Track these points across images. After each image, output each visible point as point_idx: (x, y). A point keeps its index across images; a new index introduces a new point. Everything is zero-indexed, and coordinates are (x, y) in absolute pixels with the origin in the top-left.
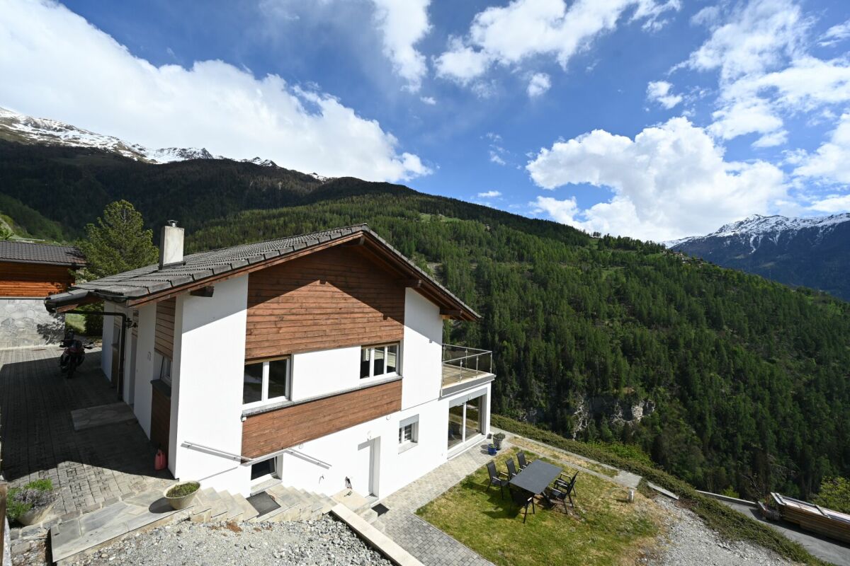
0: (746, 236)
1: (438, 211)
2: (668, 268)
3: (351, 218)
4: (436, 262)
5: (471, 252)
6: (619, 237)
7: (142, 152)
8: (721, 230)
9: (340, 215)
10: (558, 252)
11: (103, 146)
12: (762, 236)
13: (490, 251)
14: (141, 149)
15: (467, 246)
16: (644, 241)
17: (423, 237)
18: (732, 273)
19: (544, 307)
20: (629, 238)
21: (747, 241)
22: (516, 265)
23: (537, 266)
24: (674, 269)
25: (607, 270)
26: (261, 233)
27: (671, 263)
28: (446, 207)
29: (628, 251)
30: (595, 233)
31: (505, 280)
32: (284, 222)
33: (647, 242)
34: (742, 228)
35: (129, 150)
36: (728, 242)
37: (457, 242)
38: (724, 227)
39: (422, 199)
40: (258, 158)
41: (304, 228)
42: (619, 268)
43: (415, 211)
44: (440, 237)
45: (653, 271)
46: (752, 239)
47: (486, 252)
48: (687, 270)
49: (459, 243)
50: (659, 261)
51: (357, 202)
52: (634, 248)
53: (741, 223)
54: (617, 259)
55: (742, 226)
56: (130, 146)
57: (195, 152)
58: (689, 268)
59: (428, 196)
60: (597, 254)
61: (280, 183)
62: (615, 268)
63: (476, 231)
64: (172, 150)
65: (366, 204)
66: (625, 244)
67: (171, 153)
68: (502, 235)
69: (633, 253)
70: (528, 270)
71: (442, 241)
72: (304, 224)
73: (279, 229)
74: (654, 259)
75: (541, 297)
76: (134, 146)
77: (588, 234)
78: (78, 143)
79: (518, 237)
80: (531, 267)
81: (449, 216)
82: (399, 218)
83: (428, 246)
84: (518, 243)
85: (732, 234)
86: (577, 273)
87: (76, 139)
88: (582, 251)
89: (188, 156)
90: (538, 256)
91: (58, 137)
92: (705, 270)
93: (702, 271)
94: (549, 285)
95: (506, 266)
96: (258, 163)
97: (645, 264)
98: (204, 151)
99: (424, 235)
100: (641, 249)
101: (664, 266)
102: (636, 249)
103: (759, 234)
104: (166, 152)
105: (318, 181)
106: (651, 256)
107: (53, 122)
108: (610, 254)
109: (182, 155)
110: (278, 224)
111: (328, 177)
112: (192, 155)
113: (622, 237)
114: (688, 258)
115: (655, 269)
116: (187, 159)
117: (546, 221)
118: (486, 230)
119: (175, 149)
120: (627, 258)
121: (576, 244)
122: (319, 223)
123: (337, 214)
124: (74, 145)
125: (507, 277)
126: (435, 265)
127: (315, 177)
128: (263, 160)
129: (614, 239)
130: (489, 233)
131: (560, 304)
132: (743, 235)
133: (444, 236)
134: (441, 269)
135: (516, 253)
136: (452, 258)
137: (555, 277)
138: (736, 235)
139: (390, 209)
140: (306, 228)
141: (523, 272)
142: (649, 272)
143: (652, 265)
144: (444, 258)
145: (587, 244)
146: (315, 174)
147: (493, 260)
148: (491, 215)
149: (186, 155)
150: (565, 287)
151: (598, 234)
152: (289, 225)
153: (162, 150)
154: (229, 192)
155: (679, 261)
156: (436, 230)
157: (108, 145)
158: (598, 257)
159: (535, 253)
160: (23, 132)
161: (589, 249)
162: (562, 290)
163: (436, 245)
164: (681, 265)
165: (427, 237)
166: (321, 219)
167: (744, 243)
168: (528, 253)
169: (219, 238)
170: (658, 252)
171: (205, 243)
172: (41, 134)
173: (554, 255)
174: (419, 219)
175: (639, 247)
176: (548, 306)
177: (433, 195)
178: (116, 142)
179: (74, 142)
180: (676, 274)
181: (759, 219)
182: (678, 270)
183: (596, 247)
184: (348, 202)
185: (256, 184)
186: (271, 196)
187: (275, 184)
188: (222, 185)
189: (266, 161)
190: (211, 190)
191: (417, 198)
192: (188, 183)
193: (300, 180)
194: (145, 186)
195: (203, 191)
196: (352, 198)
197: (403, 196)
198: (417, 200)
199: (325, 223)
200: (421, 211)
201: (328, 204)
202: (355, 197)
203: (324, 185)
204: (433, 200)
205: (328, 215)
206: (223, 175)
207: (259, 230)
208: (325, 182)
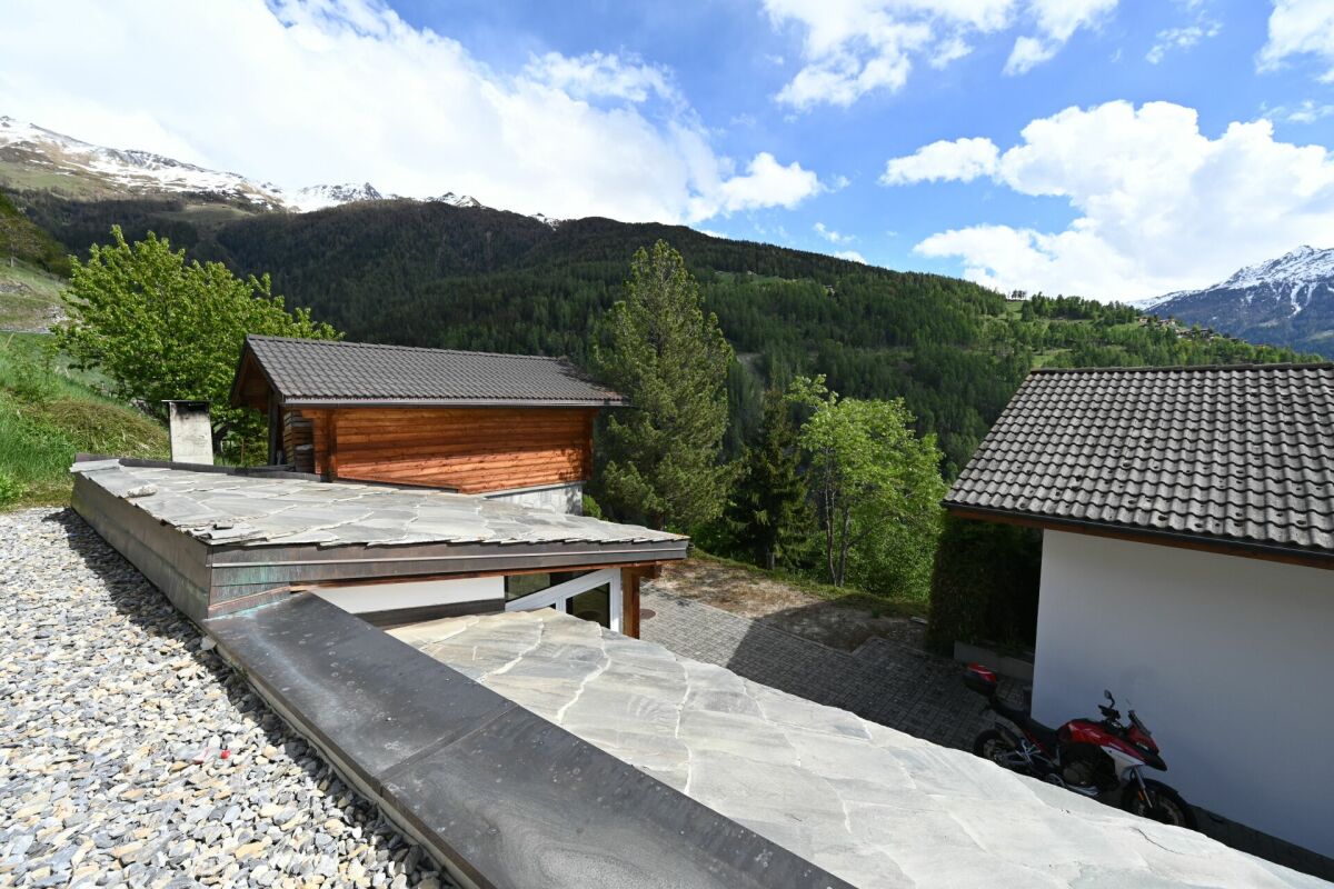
0: (1285, 287)
1: (745, 266)
2: (1151, 348)
3: (607, 284)
4: (750, 351)
5: (807, 333)
6: (1060, 298)
7: (277, 195)
8: (1237, 277)
9: (590, 280)
10: (954, 327)
11: (221, 190)
12: (1315, 285)
13: (838, 331)
14: (275, 191)
15: (799, 322)
16: (1104, 302)
17: (726, 311)
18: (1269, 353)
19: (937, 420)
20: (1077, 299)
21: (1285, 295)
22: (883, 352)
23: (920, 352)
24: (1164, 348)
25: (1041, 354)
26: (470, 316)
27: (1157, 340)
28: (758, 259)
29: (1077, 322)
30: (1015, 292)
31: (868, 376)
32: (503, 294)
33: (1111, 303)
34: (1278, 271)
35: (258, 193)
36: (1249, 298)
37: (782, 317)
38: (1242, 271)
39: (718, 246)
40: (450, 194)
41: (535, 304)
42: (1063, 351)
43: (709, 267)
44: (755, 309)
45: (1125, 353)
46: (1295, 291)
47: (832, 332)
48: (1186, 350)
49: (785, 319)
50: (1135, 337)
52: (1086, 316)
53: (1277, 263)
54: (1058, 335)
55: (1279, 267)
56: (259, 187)
57: (355, 190)
58: (1190, 347)
59: (727, 242)
60: (1023, 327)
61: (489, 234)
62: (1057, 351)
63: (814, 297)
64: (320, 189)
66: (1070, 309)
67: (320, 195)
68: (857, 302)
69: (1086, 324)
70: (905, 360)
71: (757, 315)
72: (534, 297)
73: (497, 307)
74: (1125, 333)
75: (931, 404)
76: (264, 186)
77: (1003, 296)
78: (184, 186)
79: (884, 304)
80: (910, 355)
81: (765, 273)
83: (736, 326)
84: (884, 313)
85: (1257, 283)
86: (990, 362)
87: (180, 180)
88: (996, 324)
89: (345, 198)
90: (921, 336)
91: (156, 179)
92: (1219, 349)
93: (1214, 351)
94: (943, 384)
95: (865, 355)
96: (451, 202)
97: (1109, 343)
98: (369, 188)
99: (729, 307)
100: (1100, 316)
101: (1144, 346)
102: (1092, 318)
103: (1310, 282)
104: (312, 192)
105: (545, 226)
106: (1120, 328)
107: (145, 156)
108: (1045, 327)
109: (335, 196)
110: (494, 300)
111: (561, 219)
112: (351, 196)
113: (1065, 297)
114: (1184, 330)
115: (1127, 351)
116: (344, 203)
117: (927, 275)
118: (830, 294)
119: (324, 187)
120: (1076, 333)
121: (983, 312)
122: (558, 297)
123: (583, 278)
124: (179, 190)
125: (871, 373)
126: (749, 357)
127: (541, 219)
128: (458, 195)
129: (1051, 302)
130: (834, 300)
131: (965, 415)
132: (1277, 284)
133: (760, 308)
134: (760, 362)
135: (883, 333)
136: (777, 344)
137: (953, 371)
138: (1265, 285)
141: (896, 364)
142: (1118, 357)
143: (1122, 344)
144: (763, 344)
145: (1002, 312)
146: (539, 215)
147: (846, 344)
148: (834, 269)
149: (341, 196)
150: (971, 387)
151: (1021, 294)
153: (305, 190)
154: (414, 252)
155: (1170, 335)
156: (747, 300)
157: (228, 187)
158: (1024, 334)
159: (915, 330)
160: (107, 175)
161: (1006, 320)
162: (965, 392)
163: (749, 323)
164: (1175, 342)
165: (733, 311)
166: (560, 289)
167: (1278, 298)
168: (903, 330)
169: (408, 326)
170: (1130, 321)
172: (132, 176)
173: (948, 333)
174: (716, 281)
175: (1096, 314)
176: (942, 420)
177: (734, 239)
178: (239, 181)
179: (178, 185)
180: (1167, 356)
181: (1312, 253)
182: (1169, 351)
183: (1018, 316)
184: (598, 259)
185: (452, 236)
186: (475, 254)
187: (480, 234)
188: (402, 242)
189: (463, 197)
190: (386, 250)
191: (709, 246)
192: (351, 240)
193: (519, 225)
194: (290, 249)
195: (374, 252)
196: (604, 253)
197: (686, 243)
198: (710, 250)
199: (567, 295)
200: (718, 267)
201: (566, 263)
202: (608, 251)
203: (556, 234)
204: (736, 248)
205: (570, 281)
206: (401, 225)
207: (467, 310)
208: (557, 228)
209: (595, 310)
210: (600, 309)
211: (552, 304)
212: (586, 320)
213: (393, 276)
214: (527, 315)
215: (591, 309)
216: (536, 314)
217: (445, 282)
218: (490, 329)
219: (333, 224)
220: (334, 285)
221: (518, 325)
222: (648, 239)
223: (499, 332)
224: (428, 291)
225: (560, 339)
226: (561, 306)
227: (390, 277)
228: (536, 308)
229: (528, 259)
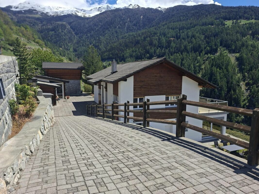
1: (238, 17)
3: (180, 30)
7: (85, 13)
11: (71, 13)
17: (226, 36)
26: (134, 45)
28: (245, 12)
32: (144, 38)
37: (252, 37)
39: (227, 10)
40: (131, 5)
43: (221, 19)
51: (183, 20)
57: (104, 8)
59: (231, 7)
65: (189, 20)
67: (95, 11)
72: (154, 37)
73: (142, 42)
81: (248, 19)
82: (210, 26)
83: (229, 42)
87: (63, 11)
91: (57, 12)
96: (131, 7)
98: (108, 6)
104: (93, 10)
105: (161, 11)
109: (99, 10)
110: (141, 39)
111: (167, 8)
112: (103, 10)
116: (101, 12)
119: (96, 8)
122: (162, 36)
123: (171, 29)
124: (62, 14)
127: (160, 9)
128: (133, 5)
139: (204, 20)
146: (159, 7)
152: (147, 39)
154: (119, 25)
156: (236, 31)
160: (47, 13)
163: (235, 40)
165: (229, 36)
166: (163, 34)
171: (111, 53)
172: (52, 12)
174: (224, 25)
177: (235, 6)
184: (178, 21)
185: (130, 19)
186: (137, 24)
187: (139, 17)
188: (116, 23)
189: (135, 5)
190: (111, 26)
191: (223, 10)
192: (103, 24)
193: (152, 12)
194: (87, 28)
195: (108, 27)
196: (180, 19)
197: (213, 11)
199: (165, 35)
201: (166, 24)
202: (181, 17)
203: (164, 13)
204: (235, 10)
205: (166, 31)
206: (116, 17)
207: (133, 43)
208: (165, 11)
211: (159, 39)
213: (113, 34)
214: (151, 44)
217: (127, 35)
218: (139, 49)
219: (98, 19)
220: (97, 38)
222: (197, 11)
224: (122, 38)
226: (162, 39)
227: (112, 34)
228: (154, 41)
229: (154, 24)
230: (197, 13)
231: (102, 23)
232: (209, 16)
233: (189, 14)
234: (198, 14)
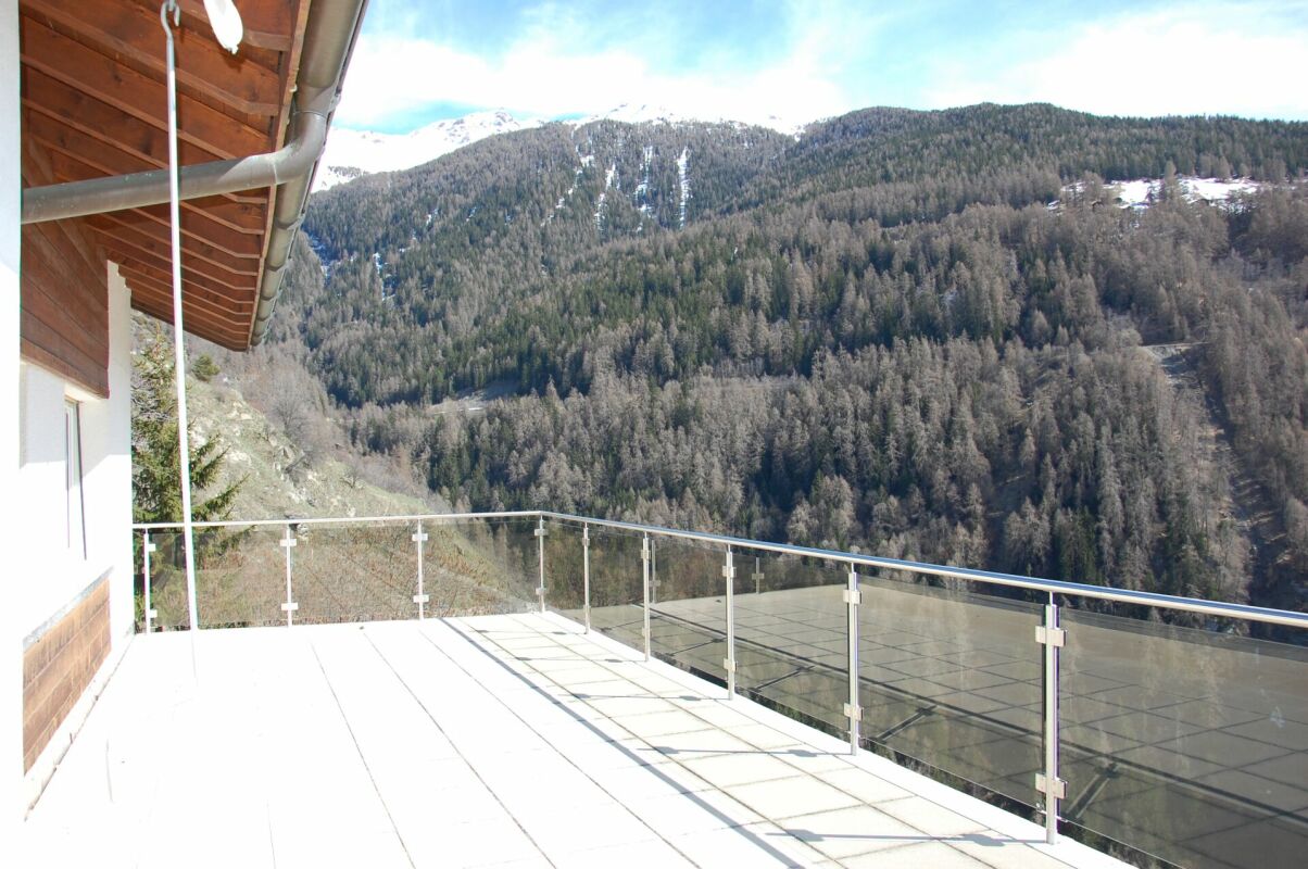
1: (1172, 166)
9: (852, 221)
17: (1124, 257)
26: (638, 303)
32: (696, 262)
41: (748, 272)
43: (1091, 177)
44: (1185, 248)
51: (900, 178)
59: (1130, 122)
61: (682, 160)
65: (927, 178)
67: (434, 139)
72: (747, 261)
73: (683, 285)
81: (1218, 175)
82: (1036, 205)
83: (1145, 285)
89: (467, 136)
98: (501, 116)
109: (453, 137)
110: (680, 272)
112: (476, 132)
116: (465, 143)
122: (791, 257)
123: (841, 219)
133: (1198, 246)
134: (1193, 356)
139: (1005, 181)
140: (755, 272)
152: (712, 270)
154: (561, 204)
156: (1170, 230)
163: (1173, 277)
165: (1139, 256)
166: (796, 243)
174: (1106, 200)
184: (872, 180)
185: (622, 172)
186: (659, 197)
187: (667, 163)
188: (543, 192)
190: (518, 208)
191: (1094, 134)
192: (470, 201)
194: (385, 224)
195: (501, 213)
196: (884, 169)
197: (1046, 135)
198: (1094, 142)
199: (809, 252)
200: (1114, 174)
201: (813, 194)
202: (890, 165)
203: (801, 146)
204: (1150, 132)
205: (815, 226)
206: (544, 165)
207: (633, 294)
208: (802, 136)
209: (859, 275)
210: (870, 273)
211: (780, 270)
212: (841, 292)
213: (526, 248)
214: (735, 296)
215: (851, 275)
216: (749, 290)
217: (603, 251)
218: (666, 325)
219: (446, 178)
220: (439, 273)
221: (715, 313)
222: (969, 134)
223: (682, 328)
224: (576, 268)
225: (791, 332)
226: (795, 272)
227: (522, 250)
228: (750, 279)
229: (747, 195)
230: (968, 144)
231: (467, 196)
232: (1026, 157)
233: (926, 146)
234: (973, 149)
